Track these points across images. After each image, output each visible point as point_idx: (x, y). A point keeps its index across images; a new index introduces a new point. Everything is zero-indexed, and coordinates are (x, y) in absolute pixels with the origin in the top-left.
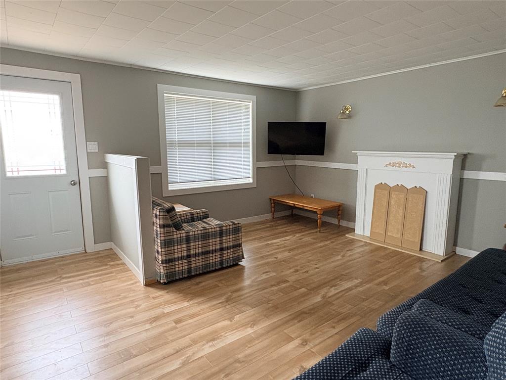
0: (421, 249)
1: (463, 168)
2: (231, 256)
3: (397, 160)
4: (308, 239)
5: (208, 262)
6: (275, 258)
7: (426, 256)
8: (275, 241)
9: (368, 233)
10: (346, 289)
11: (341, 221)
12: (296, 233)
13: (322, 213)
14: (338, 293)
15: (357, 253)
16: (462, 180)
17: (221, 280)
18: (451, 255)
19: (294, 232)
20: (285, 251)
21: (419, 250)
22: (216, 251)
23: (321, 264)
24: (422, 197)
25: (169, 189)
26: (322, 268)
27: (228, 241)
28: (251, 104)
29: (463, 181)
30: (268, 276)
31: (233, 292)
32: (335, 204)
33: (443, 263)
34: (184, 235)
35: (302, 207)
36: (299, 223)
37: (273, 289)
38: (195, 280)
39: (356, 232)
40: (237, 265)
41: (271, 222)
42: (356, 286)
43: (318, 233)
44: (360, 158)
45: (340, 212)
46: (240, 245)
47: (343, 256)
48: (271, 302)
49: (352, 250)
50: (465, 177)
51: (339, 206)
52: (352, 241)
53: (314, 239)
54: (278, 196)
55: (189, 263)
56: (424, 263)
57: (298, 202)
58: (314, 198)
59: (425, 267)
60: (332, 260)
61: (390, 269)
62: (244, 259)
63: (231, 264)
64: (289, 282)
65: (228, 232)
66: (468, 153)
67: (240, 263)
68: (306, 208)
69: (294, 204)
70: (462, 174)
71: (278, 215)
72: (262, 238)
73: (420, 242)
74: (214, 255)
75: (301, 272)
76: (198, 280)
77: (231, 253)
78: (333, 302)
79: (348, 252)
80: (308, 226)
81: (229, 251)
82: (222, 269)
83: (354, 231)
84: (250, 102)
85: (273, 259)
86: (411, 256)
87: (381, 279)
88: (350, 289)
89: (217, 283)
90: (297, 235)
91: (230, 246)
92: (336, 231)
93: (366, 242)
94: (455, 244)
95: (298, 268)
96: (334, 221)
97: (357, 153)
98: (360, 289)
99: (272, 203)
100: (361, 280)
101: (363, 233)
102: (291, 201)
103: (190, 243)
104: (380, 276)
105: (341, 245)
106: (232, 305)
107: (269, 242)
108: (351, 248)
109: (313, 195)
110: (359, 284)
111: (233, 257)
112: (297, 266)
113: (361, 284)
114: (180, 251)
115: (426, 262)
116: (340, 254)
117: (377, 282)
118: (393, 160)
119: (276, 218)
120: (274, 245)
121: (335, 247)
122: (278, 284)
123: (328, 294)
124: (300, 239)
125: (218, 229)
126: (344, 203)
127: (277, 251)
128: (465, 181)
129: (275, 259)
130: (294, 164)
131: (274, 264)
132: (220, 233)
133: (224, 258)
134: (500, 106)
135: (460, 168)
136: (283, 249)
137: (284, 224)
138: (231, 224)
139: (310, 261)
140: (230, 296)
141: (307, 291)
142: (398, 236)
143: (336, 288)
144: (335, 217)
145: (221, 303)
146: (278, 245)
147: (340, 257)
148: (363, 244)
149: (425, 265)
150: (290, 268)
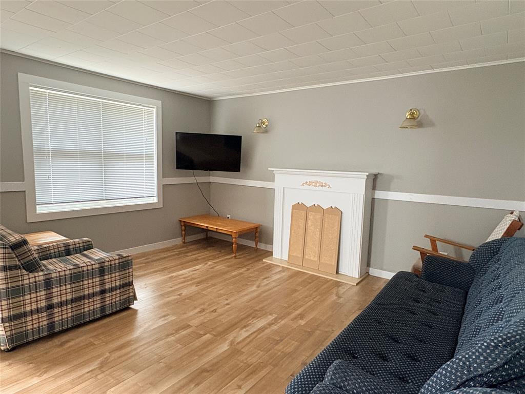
0: (337, 272)
1: (374, 188)
2: (118, 299)
3: (313, 179)
4: (221, 267)
5: (82, 311)
6: (179, 295)
7: (343, 280)
8: (181, 272)
9: (286, 257)
10: (259, 329)
11: (258, 243)
12: (208, 260)
13: (238, 236)
14: (248, 337)
15: (273, 281)
16: (373, 199)
17: (98, 335)
18: (365, 276)
19: (206, 260)
20: (191, 285)
21: (335, 273)
22: (94, 295)
23: (232, 299)
24: (338, 218)
25: (38, 212)
26: (233, 304)
27: (113, 280)
28: (155, 110)
29: (374, 201)
30: (166, 322)
31: (113, 351)
32: (252, 226)
33: (358, 287)
34: (42, 278)
35: (215, 230)
36: (214, 248)
37: (169, 339)
38: (58, 339)
39: (274, 256)
40: (128, 308)
41: (181, 248)
42: (270, 324)
43: (234, 259)
44: (277, 177)
45: (257, 235)
46: (130, 284)
47: (258, 287)
48: (162, 361)
49: (268, 277)
50: (376, 197)
51: (257, 228)
52: (270, 267)
53: (228, 267)
54: (189, 218)
55: (51, 316)
56: (340, 288)
57: (212, 225)
58: (231, 219)
59: (341, 293)
60: (246, 292)
61: (307, 299)
62: (137, 300)
63: (118, 309)
64: (192, 326)
65: (112, 269)
66: (379, 173)
67: (131, 306)
68: (220, 231)
69: (207, 227)
70: (373, 194)
71: (189, 239)
72: (165, 269)
73: (336, 265)
74: (91, 300)
75: (208, 311)
76: (64, 338)
77: (118, 295)
78: (242, 350)
79: (265, 280)
80: (223, 251)
81: (114, 293)
82: (104, 317)
83: (272, 255)
84: (154, 108)
85: (175, 297)
86: (327, 281)
87: (298, 312)
88: (262, 329)
89: (92, 340)
90: (209, 263)
91: (116, 287)
92: (253, 256)
93: (284, 267)
94: (368, 265)
95: (205, 306)
96: (252, 244)
97: (273, 170)
98: (275, 327)
99: (182, 226)
100: (276, 316)
101: (281, 257)
102: (203, 223)
103: (52, 288)
104: (295, 309)
105: (257, 273)
106: (107, 372)
107: (174, 274)
108: (267, 276)
109: (229, 216)
110: (273, 322)
111: (120, 300)
112: (204, 304)
113: (276, 321)
114: (33, 301)
115: (343, 287)
116: (254, 285)
117: (293, 315)
118: (309, 179)
119: (186, 243)
120: (180, 277)
121: (251, 275)
122: (177, 331)
123: (236, 339)
124: (212, 268)
125: (97, 266)
126: (261, 224)
127: (181, 285)
128: (376, 201)
129: (179, 297)
130: (208, 181)
131: (177, 303)
132: (100, 271)
133: (107, 303)
134: (405, 128)
135: (372, 188)
136: (190, 282)
137: (196, 250)
138: (117, 257)
139: (220, 296)
140: (107, 359)
141: (212, 338)
142: (316, 259)
143: (247, 328)
144: (253, 240)
145: (92, 371)
146: (184, 278)
147: (254, 288)
148: (280, 269)
149: (342, 290)
150: (195, 308)
